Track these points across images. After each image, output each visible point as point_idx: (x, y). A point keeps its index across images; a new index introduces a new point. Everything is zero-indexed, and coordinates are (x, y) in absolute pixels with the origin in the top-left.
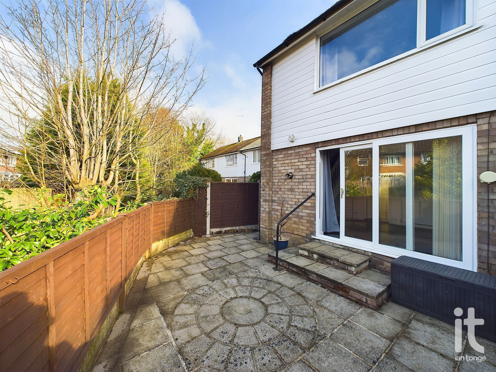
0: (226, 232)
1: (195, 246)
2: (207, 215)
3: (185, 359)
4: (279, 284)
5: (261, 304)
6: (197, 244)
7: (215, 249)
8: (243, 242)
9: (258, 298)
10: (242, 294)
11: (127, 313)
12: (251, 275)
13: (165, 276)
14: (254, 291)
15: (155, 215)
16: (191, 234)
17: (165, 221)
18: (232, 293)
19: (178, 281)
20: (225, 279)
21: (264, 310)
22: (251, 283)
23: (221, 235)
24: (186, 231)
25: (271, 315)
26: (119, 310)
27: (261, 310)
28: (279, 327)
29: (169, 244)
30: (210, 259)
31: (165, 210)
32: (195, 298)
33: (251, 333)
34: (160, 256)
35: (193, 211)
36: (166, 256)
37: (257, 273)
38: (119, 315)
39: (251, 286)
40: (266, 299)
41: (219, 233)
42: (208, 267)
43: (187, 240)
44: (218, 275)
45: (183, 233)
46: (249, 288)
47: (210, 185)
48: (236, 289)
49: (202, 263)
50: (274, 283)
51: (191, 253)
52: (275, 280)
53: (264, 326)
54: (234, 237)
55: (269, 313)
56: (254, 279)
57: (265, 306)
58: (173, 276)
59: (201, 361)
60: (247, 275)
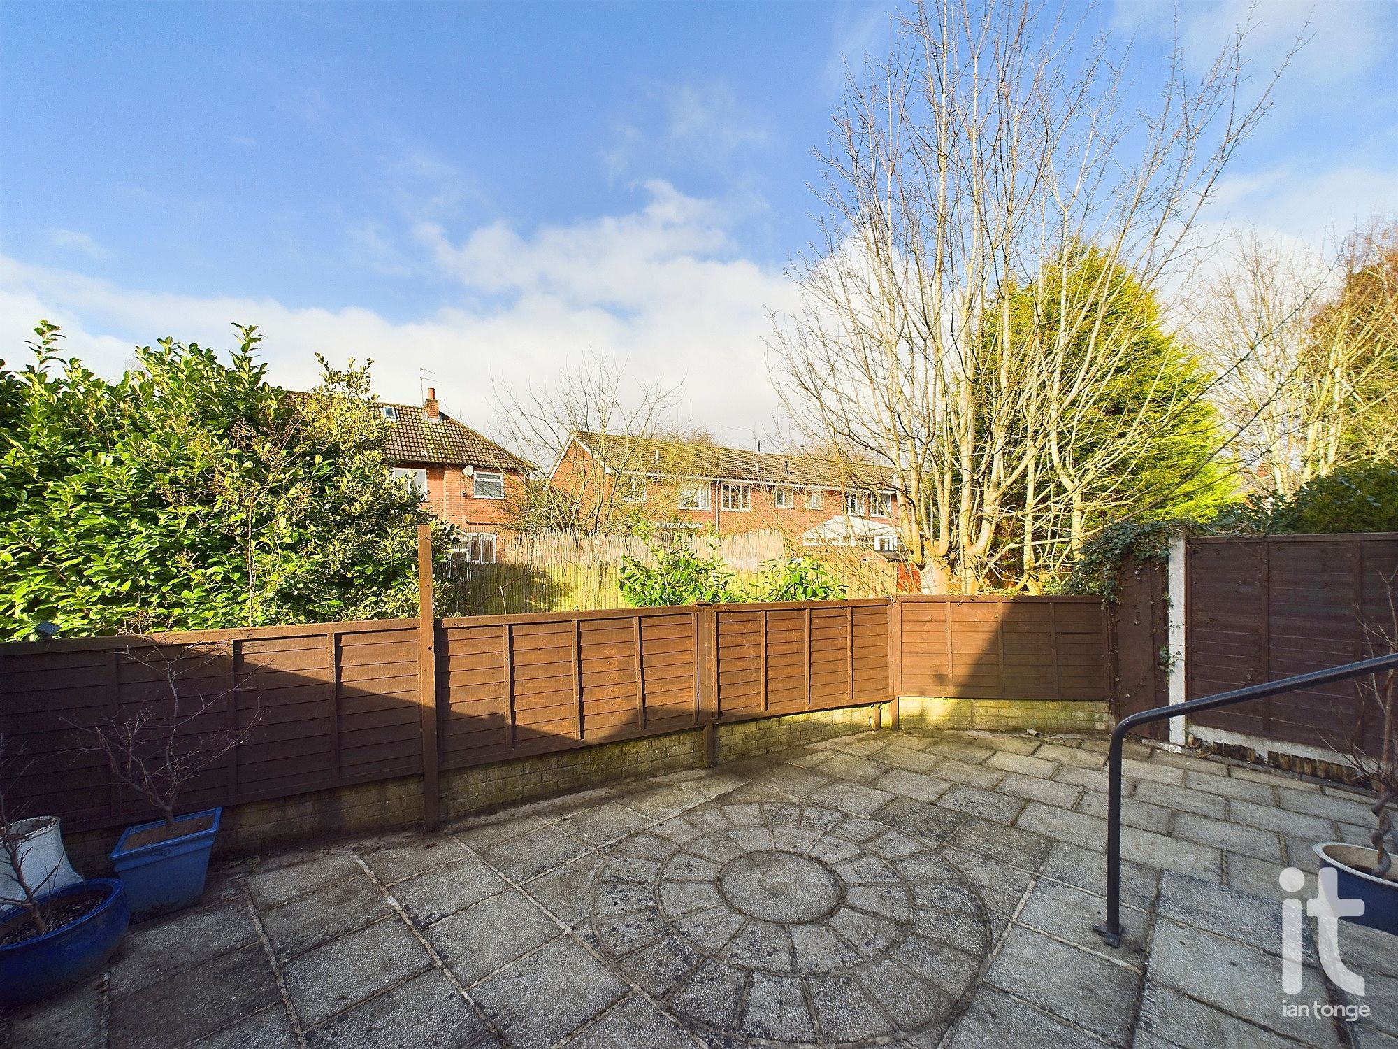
0: (1276, 763)
1: (1048, 751)
2: (1171, 667)
3: (620, 842)
4: (985, 947)
5: (823, 910)
6: (1069, 751)
7: (1080, 781)
8: (1275, 820)
9: (850, 902)
10: (846, 871)
11: (710, 771)
12: (983, 875)
13: (839, 764)
14: (881, 890)
15: (906, 627)
16: (1100, 719)
17: (950, 650)
18: (841, 855)
19: (834, 780)
20: (899, 833)
21: (799, 919)
22: (925, 881)
23: (1240, 763)
24: (1069, 703)
25: (782, 932)
26: (704, 761)
27: (791, 912)
28: (735, 950)
29: (977, 719)
30: (993, 790)
31: (948, 620)
32: (785, 813)
33: (698, 904)
34: (919, 735)
35: (1115, 641)
36: (932, 740)
37: (1011, 884)
38: (700, 767)
39: (905, 882)
40: (857, 918)
41: (1238, 754)
42: (940, 797)
43: (1070, 731)
44: (911, 820)
45: (1050, 705)
46: (893, 880)
47: (1187, 550)
48: (866, 859)
49: (953, 786)
50: (977, 932)
51: (992, 759)
52: (1005, 934)
53: (729, 923)
54: (1285, 793)
55: (787, 929)
56: (960, 883)
57: (820, 920)
58: (848, 772)
59: (618, 856)
60: (968, 865)
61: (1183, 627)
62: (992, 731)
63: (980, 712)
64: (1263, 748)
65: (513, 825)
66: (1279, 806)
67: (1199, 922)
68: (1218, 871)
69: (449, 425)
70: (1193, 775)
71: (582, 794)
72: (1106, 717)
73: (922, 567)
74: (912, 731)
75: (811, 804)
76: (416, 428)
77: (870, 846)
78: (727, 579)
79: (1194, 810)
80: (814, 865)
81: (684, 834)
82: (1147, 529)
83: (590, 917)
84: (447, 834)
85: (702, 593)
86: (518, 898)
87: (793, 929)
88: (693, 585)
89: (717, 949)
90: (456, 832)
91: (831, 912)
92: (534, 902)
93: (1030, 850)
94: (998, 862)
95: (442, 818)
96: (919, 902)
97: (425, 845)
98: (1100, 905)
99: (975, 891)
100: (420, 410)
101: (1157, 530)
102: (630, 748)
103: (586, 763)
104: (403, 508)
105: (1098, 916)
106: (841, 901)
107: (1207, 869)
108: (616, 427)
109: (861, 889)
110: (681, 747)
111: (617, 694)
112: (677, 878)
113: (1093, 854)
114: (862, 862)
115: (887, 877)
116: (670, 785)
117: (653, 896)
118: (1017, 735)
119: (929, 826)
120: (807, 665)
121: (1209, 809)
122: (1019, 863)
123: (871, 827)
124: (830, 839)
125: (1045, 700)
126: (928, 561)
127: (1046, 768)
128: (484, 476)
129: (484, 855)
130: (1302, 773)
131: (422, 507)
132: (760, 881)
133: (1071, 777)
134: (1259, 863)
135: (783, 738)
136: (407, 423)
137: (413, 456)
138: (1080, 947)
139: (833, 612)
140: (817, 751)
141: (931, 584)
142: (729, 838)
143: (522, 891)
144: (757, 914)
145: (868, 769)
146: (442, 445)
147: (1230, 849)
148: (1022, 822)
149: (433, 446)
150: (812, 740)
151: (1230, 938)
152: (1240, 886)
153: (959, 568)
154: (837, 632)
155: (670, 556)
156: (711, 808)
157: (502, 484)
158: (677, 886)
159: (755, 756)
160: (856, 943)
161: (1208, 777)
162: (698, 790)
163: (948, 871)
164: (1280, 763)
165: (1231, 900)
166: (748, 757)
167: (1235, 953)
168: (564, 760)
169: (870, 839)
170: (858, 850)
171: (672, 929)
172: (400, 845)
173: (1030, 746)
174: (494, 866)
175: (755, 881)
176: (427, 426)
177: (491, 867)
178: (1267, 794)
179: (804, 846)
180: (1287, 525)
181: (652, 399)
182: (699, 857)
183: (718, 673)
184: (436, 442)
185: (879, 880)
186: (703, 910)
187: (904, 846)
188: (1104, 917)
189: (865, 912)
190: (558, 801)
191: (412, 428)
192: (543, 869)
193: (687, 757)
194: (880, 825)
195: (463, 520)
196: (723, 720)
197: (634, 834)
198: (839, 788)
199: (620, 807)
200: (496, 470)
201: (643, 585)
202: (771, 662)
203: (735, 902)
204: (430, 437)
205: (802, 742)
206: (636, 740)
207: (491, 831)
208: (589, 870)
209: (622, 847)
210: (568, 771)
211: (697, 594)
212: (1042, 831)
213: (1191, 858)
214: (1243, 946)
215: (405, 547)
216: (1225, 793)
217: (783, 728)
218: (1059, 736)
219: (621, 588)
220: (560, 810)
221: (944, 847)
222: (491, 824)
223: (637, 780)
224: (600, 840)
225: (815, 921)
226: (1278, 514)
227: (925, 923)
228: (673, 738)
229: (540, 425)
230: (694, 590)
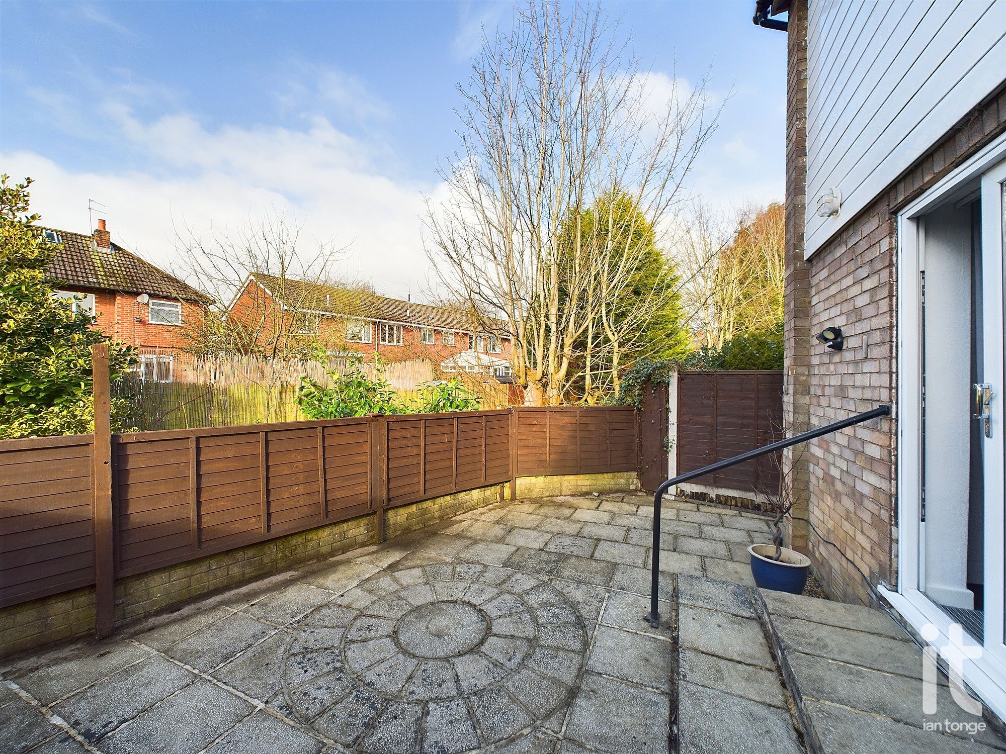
1: (606, 506)
2: (670, 448)
3: (306, 617)
4: (584, 644)
5: (476, 641)
6: (617, 504)
7: (625, 523)
8: (722, 534)
9: (494, 631)
10: (490, 609)
11: (380, 546)
12: (577, 595)
13: (477, 529)
14: (514, 618)
15: (522, 429)
16: (633, 482)
17: (548, 443)
18: (485, 597)
19: (475, 542)
20: (523, 574)
21: (459, 652)
22: (543, 605)
23: (703, 503)
24: (616, 474)
25: (448, 665)
26: (376, 539)
27: (454, 648)
28: (412, 688)
29: (564, 489)
30: (577, 535)
31: (548, 423)
32: (442, 571)
33: (378, 657)
34: (528, 502)
35: (640, 434)
36: (537, 505)
37: (595, 598)
38: (372, 544)
39: (530, 609)
40: (500, 642)
41: (700, 497)
42: (546, 545)
43: (616, 492)
44: (530, 564)
45: (605, 476)
46: (522, 609)
47: (678, 378)
48: (502, 597)
49: (553, 536)
50: (579, 636)
51: (574, 515)
52: (595, 633)
53: (405, 667)
54: (725, 518)
55: (451, 662)
56: (565, 603)
57: (474, 650)
58: (484, 534)
59: (306, 629)
60: (568, 589)
61: (676, 424)
62: (573, 496)
63: (565, 484)
64: (713, 492)
65: (198, 618)
66: (723, 526)
67: (700, 604)
68: (701, 569)
69: (121, 255)
70: (682, 512)
71: (267, 581)
72: (636, 481)
73: (525, 388)
74: (524, 500)
75: (460, 561)
76: (83, 255)
77: (504, 586)
78: (391, 396)
79: (685, 533)
80: (467, 608)
81: (361, 599)
82: (659, 365)
83: (282, 688)
84: (123, 639)
85: (371, 407)
86: (207, 686)
87: (455, 660)
88: (363, 400)
89: (398, 691)
90: (134, 636)
91: (482, 642)
92: (224, 687)
93: (603, 572)
94: (586, 583)
95: (118, 624)
96: (541, 621)
97: (97, 654)
98: (647, 603)
99: (574, 606)
100: (87, 239)
101: (663, 367)
102: (313, 536)
103: (272, 553)
104: (71, 328)
105: (644, 609)
106: (488, 632)
107: (696, 569)
108: (294, 273)
109: (501, 620)
110: (357, 530)
111: (302, 491)
112: (359, 639)
113: (638, 569)
114: (500, 599)
115: (518, 607)
116: (348, 562)
117: (339, 658)
118: (587, 497)
119: (541, 566)
120: (454, 459)
121: (692, 532)
122: (598, 582)
123: (503, 572)
124: (476, 586)
125: (602, 473)
126: (529, 383)
127: (606, 517)
128: (160, 304)
129: (168, 653)
130: (731, 505)
131: (92, 329)
132: (427, 628)
133: (619, 521)
134: (719, 561)
135: (437, 514)
136: (73, 250)
137: (79, 281)
138: (638, 632)
139: (473, 420)
140: (461, 521)
141: (531, 399)
142: (400, 598)
143: (211, 679)
144: (429, 654)
145: (498, 531)
146: (114, 273)
147: (704, 555)
148: (597, 555)
149: (102, 273)
150: (458, 513)
151: (716, 610)
152: (712, 576)
153: (549, 388)
154: (476, 434)
155: (343, 379)
156: (384, 576)
157: (180, 312)
158: (360, 645)
159: (415, 530)
160: (502, 661)
161: (689, 512)
162: (372, 563)
163: (556, 596)
164: (721, 501)
165: (712, 586)
166: (410, 532)
167: (719, 619)
168: (250, 553)
169: (504, 581)
170: (496, 591)
171: (358, 682)
172: (66, 659)
173: (594, 504)
174: (180, 661)
175: (423, 629)
176: (96, 254)
177: (176, 662)
178: (716, 519)
179: (458, 595)
180: (719, 365)
181: (327, 252)
182: (377, 617)
183: (388, 469)
184: (107, 270)
185: (513, 611)
186: (383, 661)
187: (528, 582)
188: (649, 609)
189: (505, 637)
190: (244, 589)
191: (78, 254)
192: (232, 654)
193: (362, 537)
194: (510, 571)
195: (136, 343)
196: (392, 504)
197: (318, 608)
198: (479, 547)
199: (304, 586)
200: (176, 299)
201: (320, 400)
202: (428, 458)
203: (409, 649)
204: (100, 265)
205: (450, 516)
206: (318, 528)
207: (175, 627)
208: (279, 647)
209: (309, 620)
210: (255, 561)
211: (367, 407)
212: (609, 559)
213: (687, 563)
214: (722, 614)
215: (72, 366)
216: (698, 522)
217: (436, 506)
218: (611, 495)
219: (300, 403)
220: (247, 597)
221: (552, 579)
222: (174, 622)
223: (319, 561)
224: (288, 618)
225: (471, 651)
226: (715, 359)
227: (547, 637)
228: (350, 523)
229: (222, 265)
230: (365, 405)
